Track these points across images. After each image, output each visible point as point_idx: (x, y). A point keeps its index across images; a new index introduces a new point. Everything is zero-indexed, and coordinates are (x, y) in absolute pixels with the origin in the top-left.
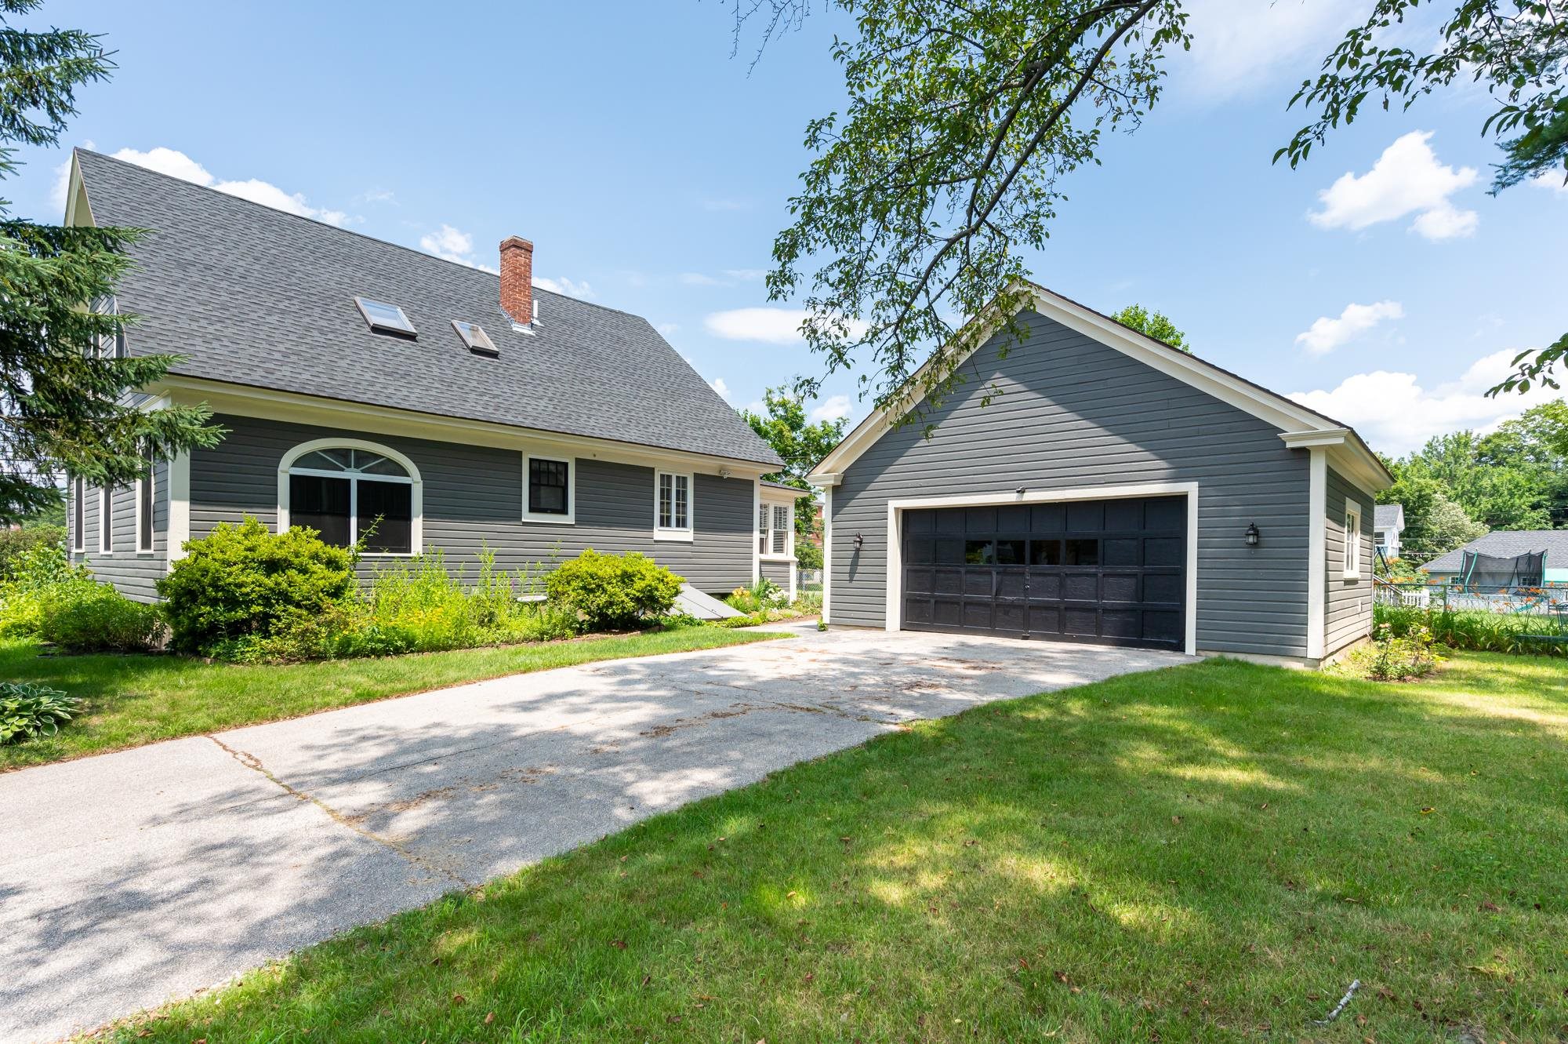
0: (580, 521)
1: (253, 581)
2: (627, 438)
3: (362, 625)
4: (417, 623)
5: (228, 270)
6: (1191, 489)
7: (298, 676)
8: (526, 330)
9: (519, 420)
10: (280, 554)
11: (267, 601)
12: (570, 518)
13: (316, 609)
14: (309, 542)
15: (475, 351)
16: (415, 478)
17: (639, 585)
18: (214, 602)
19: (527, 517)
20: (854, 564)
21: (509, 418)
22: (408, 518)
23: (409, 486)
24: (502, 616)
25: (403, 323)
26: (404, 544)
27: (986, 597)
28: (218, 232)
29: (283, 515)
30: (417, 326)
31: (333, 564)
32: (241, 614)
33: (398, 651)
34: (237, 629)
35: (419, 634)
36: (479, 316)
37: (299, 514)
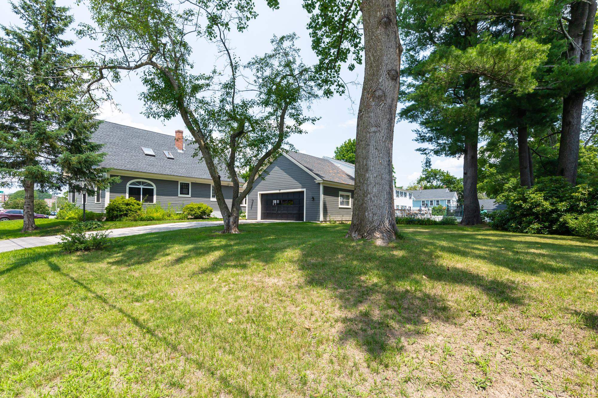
0: (192, 196)
1: (124, 207)
2: (203, 177)
3: (144, 216)
4: (155, 215)
5: (114, 143)
6: (305, 190)
7: (134, 223)
8: (181, 151)
9: (178, 174)
10: (129, 202)
11: (127, 211)
12: (190, 196)
13: (136, 212)
14: (133, 200)
15: (168, 158)
16: (154, 187)
17: (202, 209)
18: (117, 211)
19: (179, 195)
20: (252, 206)
21: (175, 174)
22: (153, 196)
23: (153, 189)
24: (172, 215)
25: (152, 153)
26: (152, 201)
27: (275, 212)
28: (111, 133)
29: (127, 195)
30: (155, 153)
31: (138, 204)
32: (122, 213)
33: (151, 220)
34: (121, 215)
35: (155, 218)
36: (170, 149)
37: (131, 195)
